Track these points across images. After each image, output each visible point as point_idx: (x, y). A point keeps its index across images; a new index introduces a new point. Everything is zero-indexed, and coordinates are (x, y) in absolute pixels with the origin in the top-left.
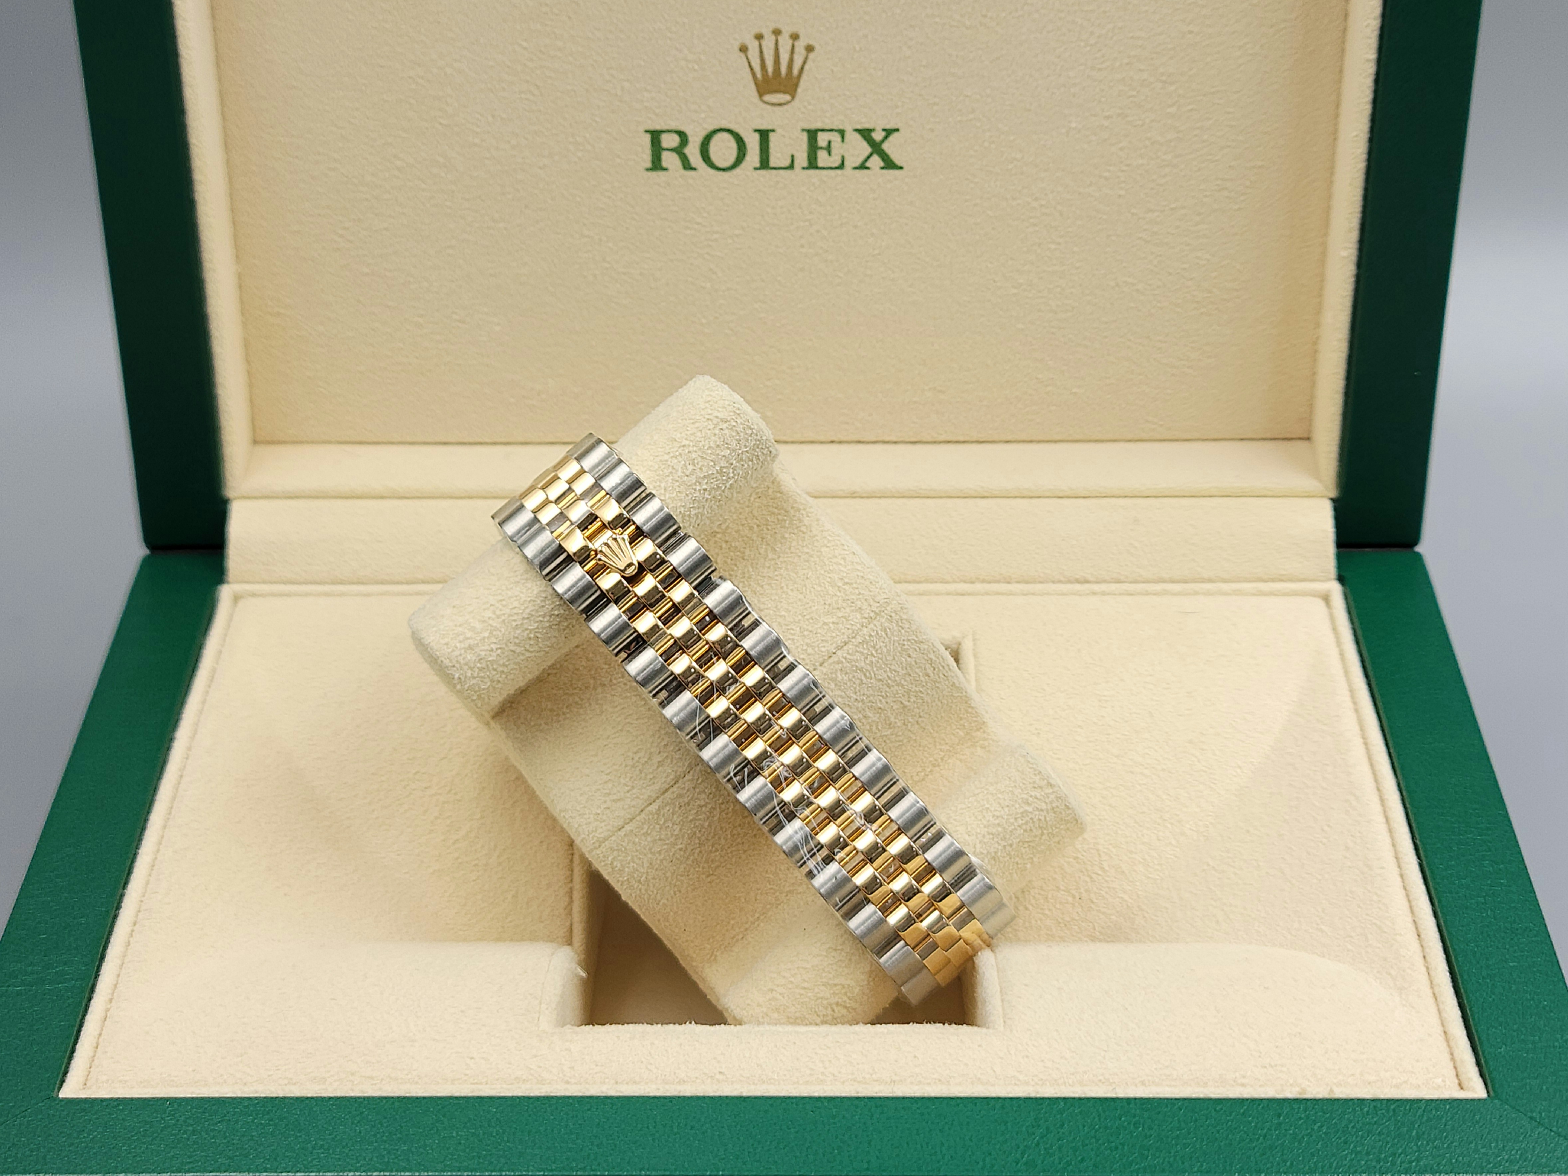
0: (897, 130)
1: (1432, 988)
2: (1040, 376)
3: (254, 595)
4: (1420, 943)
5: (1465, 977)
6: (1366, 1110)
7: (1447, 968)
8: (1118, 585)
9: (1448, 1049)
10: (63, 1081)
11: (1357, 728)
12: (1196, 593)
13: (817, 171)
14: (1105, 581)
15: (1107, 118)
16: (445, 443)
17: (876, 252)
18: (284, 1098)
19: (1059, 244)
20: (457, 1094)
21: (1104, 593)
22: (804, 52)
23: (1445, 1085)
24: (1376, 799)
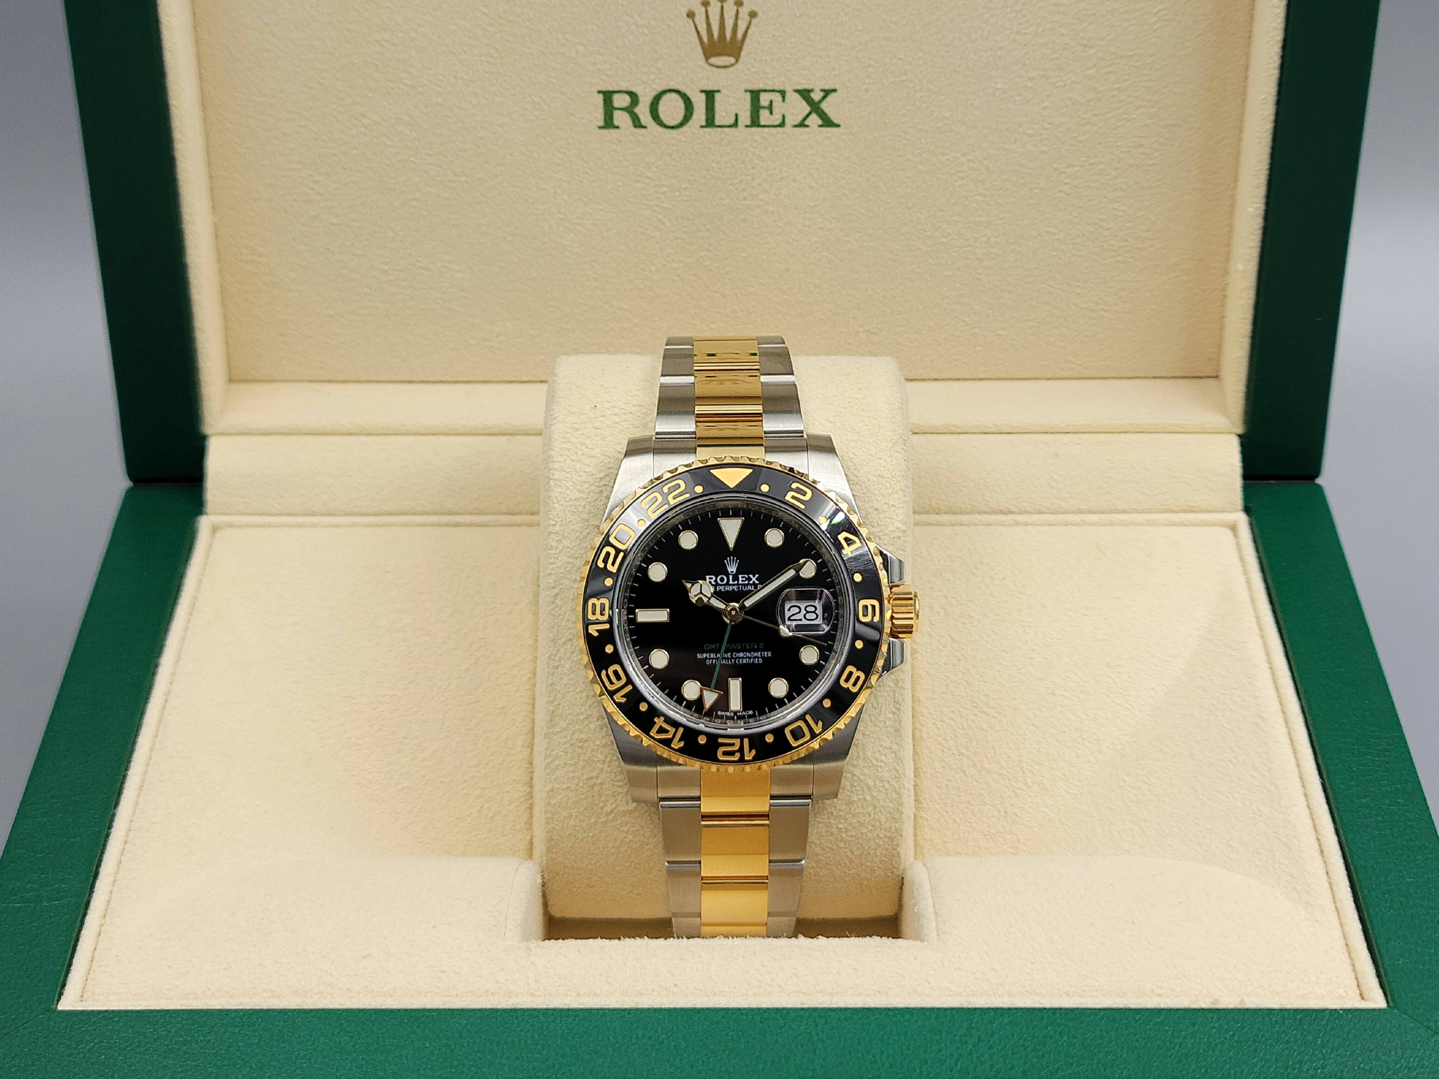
0: (835, 90)
1: (1335, 902)
2: (966, 319)
3: (231, 526)
4: (1323, 859)
5: (1366, 891)
6: (1274, 1019)
7: (1348, 883)
8: (1040, 516)
9: (1349, 960)
10: (61, 994)
11: (1262, 654)
12: (1112, 524)
13: (760, 129)
14: (1027, 512)
15: (1032, 79)
16: (411, 382)
17: (813, 204)
18: (269, 1010)
19: (986, 196)
20: (429, 1007)
21: (1027, 524)
22: (747, 18)
23: (1347, 996)
24: (1281, 721)
